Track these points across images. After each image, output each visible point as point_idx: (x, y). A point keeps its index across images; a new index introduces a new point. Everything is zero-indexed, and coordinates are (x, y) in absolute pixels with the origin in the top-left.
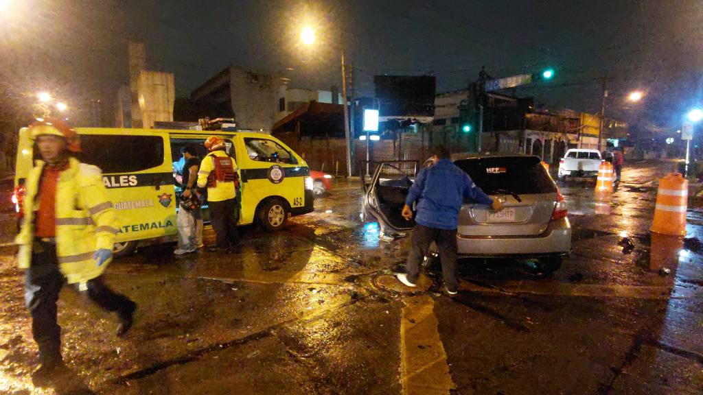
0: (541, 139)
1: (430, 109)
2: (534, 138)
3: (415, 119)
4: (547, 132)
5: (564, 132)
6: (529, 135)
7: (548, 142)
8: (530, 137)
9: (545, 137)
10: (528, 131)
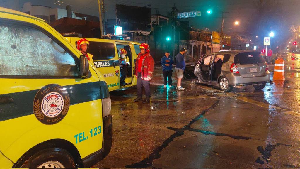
0: (196, 45)
1: (148, 27)
2: (193, 44)
3: (140, 33)
4: (199, 41)
5: (206, 41)
6: (191, 43)
7: (199, 46)
8: (192, 44)
9: (198, 44)
10: (191, 41)
